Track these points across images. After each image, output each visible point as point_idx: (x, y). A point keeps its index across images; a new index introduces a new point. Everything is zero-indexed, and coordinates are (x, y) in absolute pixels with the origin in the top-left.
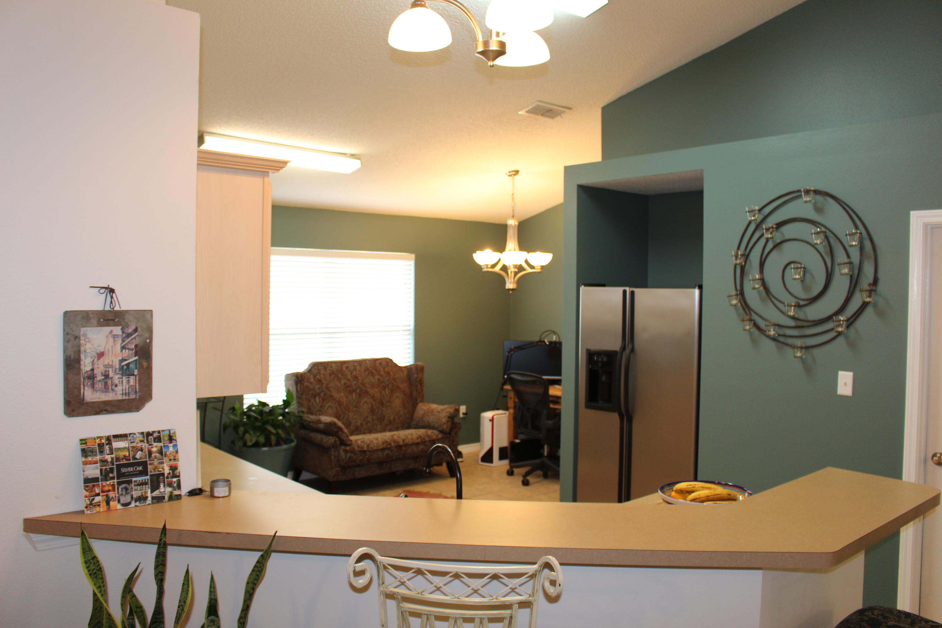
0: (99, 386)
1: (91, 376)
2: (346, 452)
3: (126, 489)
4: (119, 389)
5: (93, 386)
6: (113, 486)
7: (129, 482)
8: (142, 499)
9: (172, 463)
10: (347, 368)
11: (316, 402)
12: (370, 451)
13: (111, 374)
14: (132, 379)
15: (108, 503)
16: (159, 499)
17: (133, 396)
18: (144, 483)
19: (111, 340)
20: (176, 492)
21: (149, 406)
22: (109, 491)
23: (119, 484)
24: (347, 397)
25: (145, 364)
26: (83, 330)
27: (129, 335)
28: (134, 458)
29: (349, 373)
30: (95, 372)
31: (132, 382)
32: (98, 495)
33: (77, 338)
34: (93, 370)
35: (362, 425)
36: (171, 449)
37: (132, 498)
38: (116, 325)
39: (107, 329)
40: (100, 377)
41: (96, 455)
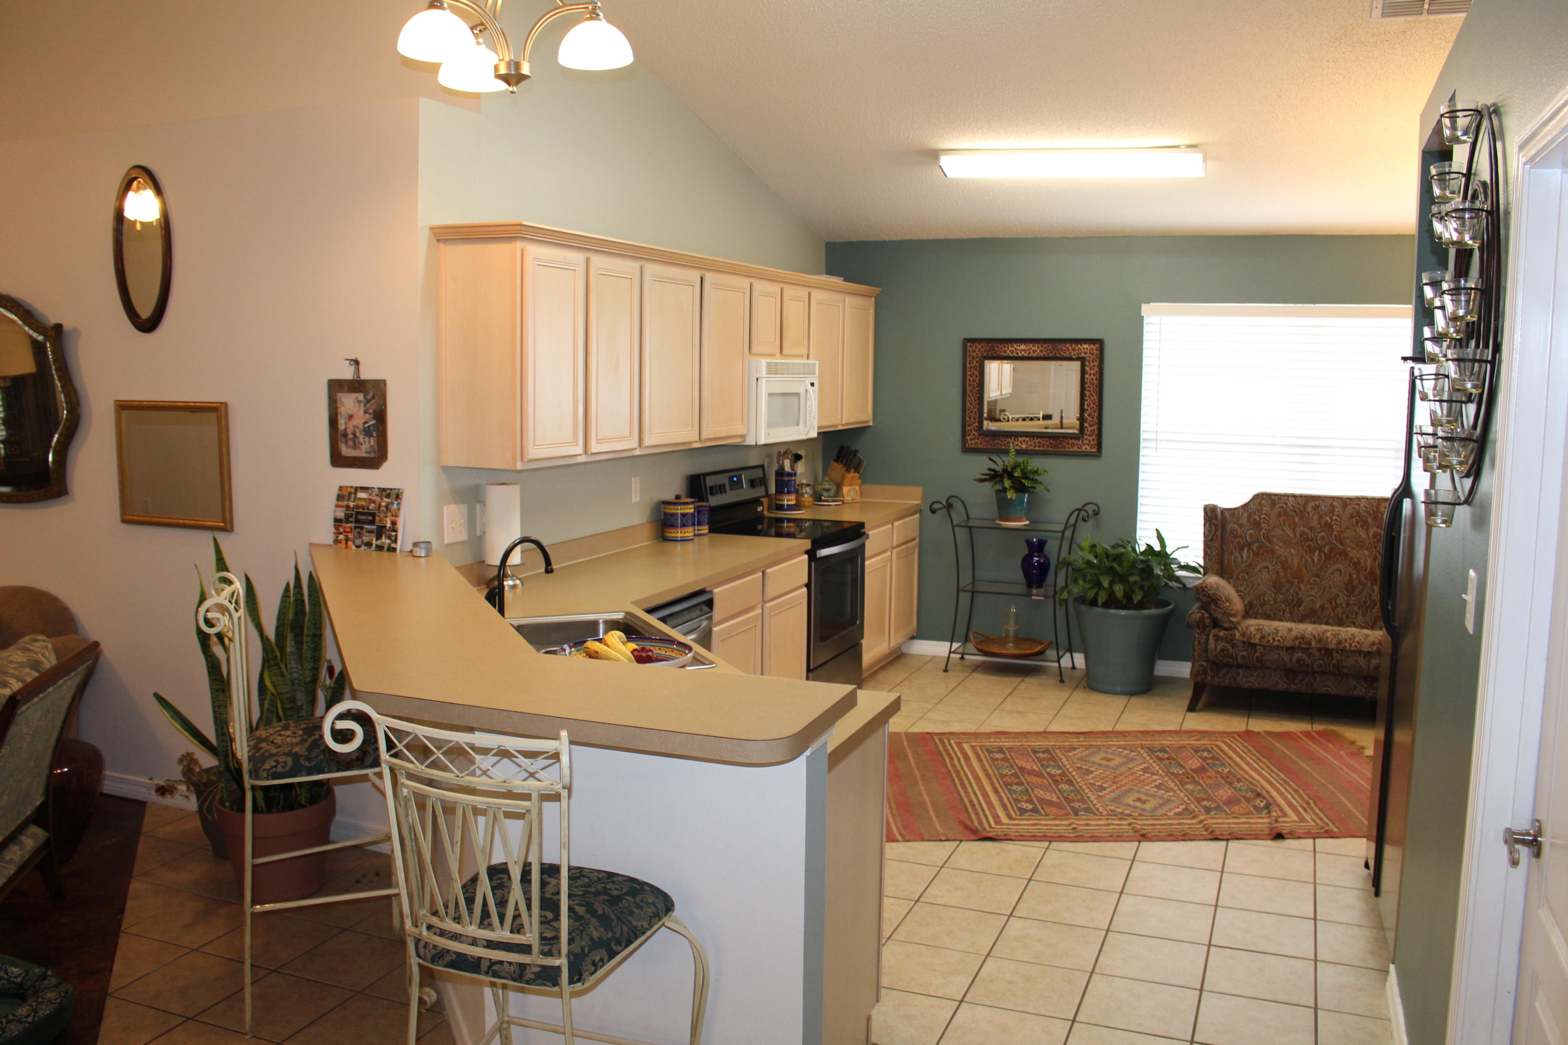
0: (350, 443)
1: (345, 435)
2: (1218, 638)
3: (359, 533)
4: (363, 447)
5: (346, 443)
6: (351, 528)
7: (362, 528)
8: (369, 544)
9: (394, 518)
10: (1316, 508)
11: (1242, 557)
12: (1264, 647)
13: (358, 434)
14: (372, 440)
15: (347, 543)
16: (380, 548)
17: (373, 455)
18: (371, 532)
19: (357, 404)
20: (393, 545)
21: (385, 466)
22: (348, 532)
23: (356, 528)
24: (1302, 557)
25: (381, 428)
26: (339, 395)
27: (369, 401)
28: (368, 509)
29: (1316, 517)
30: (348, 431)
31: (372, 443)
32: (341, 533)
33: (335, 402)
34: (346, 429)
35: (1323, 608)
36: (395, 506)
37: (363, 542)
38: (360, 392)
39: (354, 395)
40: (351, 436)
41: (344, 501)
